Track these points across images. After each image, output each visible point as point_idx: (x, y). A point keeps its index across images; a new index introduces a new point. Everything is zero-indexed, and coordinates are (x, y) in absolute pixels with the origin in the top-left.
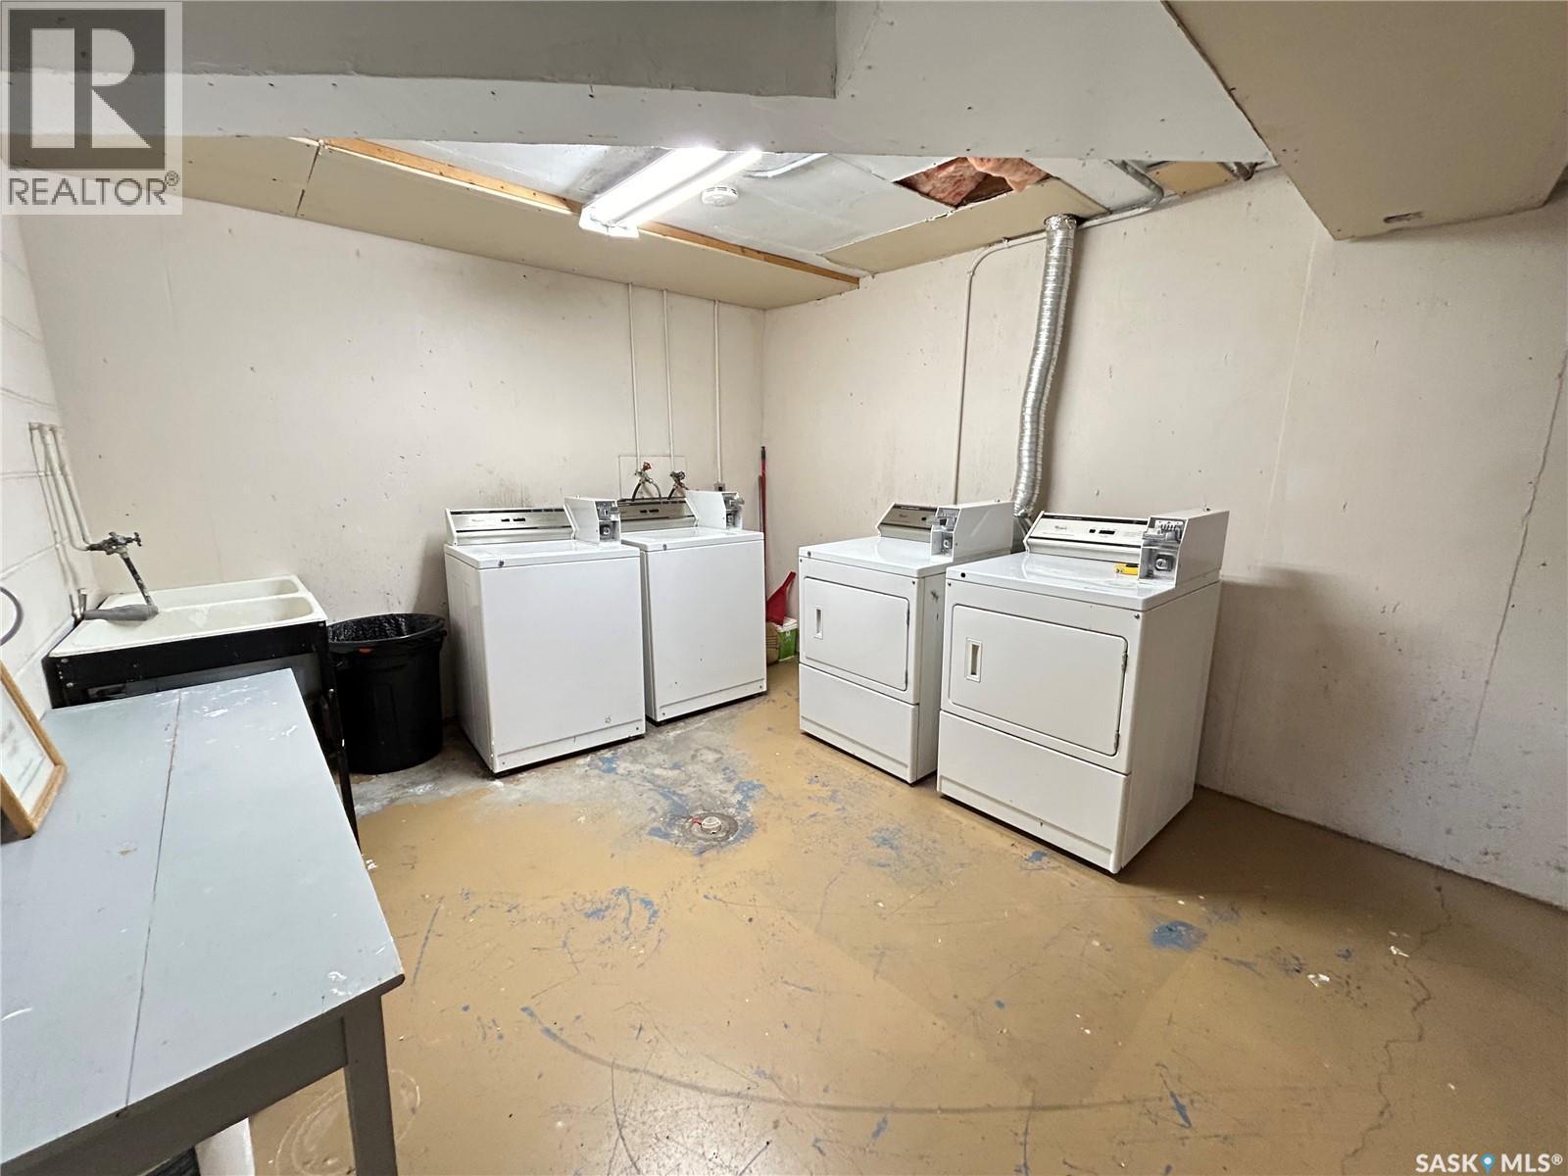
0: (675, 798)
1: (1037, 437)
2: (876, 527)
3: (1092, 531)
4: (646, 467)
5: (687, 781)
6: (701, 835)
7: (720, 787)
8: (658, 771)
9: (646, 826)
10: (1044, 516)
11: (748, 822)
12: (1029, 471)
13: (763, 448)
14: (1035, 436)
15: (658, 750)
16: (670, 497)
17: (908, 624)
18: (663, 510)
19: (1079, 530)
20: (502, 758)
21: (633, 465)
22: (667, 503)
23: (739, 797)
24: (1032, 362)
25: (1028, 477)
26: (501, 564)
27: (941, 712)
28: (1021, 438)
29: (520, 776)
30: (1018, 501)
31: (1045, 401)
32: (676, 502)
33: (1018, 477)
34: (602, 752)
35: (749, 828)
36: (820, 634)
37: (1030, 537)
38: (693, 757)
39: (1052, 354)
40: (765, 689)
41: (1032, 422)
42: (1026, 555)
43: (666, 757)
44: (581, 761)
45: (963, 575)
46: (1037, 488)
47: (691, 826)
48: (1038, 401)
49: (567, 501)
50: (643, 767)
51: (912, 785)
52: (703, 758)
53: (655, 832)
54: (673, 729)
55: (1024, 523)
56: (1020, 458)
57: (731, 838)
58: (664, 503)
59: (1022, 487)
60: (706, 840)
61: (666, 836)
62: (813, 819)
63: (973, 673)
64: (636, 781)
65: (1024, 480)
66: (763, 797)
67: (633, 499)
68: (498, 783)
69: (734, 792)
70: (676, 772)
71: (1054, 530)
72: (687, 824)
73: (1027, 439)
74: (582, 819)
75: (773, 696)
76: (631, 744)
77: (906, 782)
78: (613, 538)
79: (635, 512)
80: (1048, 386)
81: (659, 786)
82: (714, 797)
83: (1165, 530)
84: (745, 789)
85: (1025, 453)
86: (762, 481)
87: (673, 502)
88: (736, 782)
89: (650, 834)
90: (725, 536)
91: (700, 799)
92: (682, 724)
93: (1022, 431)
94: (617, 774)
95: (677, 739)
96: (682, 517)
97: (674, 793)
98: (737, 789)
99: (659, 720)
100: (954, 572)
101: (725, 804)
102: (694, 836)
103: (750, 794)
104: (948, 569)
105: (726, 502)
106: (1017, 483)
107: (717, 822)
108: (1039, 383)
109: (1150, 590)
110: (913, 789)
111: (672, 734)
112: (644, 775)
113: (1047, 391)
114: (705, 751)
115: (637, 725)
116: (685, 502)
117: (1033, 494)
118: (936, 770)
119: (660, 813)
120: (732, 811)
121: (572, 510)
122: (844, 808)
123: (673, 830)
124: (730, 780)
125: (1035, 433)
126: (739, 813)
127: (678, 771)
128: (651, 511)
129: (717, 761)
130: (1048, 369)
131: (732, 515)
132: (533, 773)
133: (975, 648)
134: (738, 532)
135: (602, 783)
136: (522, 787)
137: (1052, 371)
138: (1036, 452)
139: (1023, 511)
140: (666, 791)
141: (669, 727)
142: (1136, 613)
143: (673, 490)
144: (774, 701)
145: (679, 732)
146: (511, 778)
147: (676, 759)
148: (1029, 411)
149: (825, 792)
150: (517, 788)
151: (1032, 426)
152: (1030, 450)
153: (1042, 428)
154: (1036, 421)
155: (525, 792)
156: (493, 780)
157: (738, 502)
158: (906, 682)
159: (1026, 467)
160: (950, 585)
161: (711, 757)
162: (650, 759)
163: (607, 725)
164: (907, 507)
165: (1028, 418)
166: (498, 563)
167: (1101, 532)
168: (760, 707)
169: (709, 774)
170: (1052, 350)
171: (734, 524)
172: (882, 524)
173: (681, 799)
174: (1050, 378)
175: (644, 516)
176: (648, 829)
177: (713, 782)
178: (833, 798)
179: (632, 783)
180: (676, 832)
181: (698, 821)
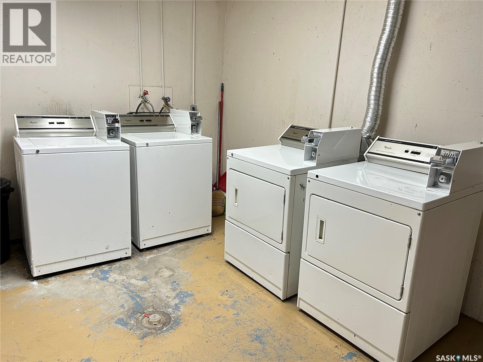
0: (138, 300)
1: (381, 87)
2: (279, 139)
3: (407, 151)
4: (146, 93)
5: (148, 289)
6: (147, 325)
7: (167, 294)
8: (133, 281)
9: (115, 317)
10: (379, 140)
11: (177, 319)
12: (374, 109)
13: (223, 84)
14: (379, 87)
15: (137, 267)
16: (161, 112)
17: (284, 203)
18: (154, 120)
19: (398, 150)
20: (39, 268)
21: (138, 91)
22: (158, 116)
23: (177, 301)
24: (381, 38)
25: (373, 113)
26: (38, 151)
27: (301, 259)
28: (371, 88)
29: (49, 279)
30: (366, 128)
31: (387, 65)
32: (163, 116)
33: (367, 113)
34: (103, 266)
35: (177, 322)
36: (236, 204)
37: (369, 152)
38: (157, 273)
39: (393, 33)
40: (210, 232)
41: (378, 78)
42: (365, 164)
43: (140, 272)
44: (89, 271)
45: (317, 176)
46: (379, 120)
47: (142, 319)
48: (382, 64)
49: (93, 113)
50: (125, 277)
51: (283, 301)
52: (162, 274)
53: (120, 321)
54: (150, 254)
55: (366, 142)
56: (369, 100)
57: (165, 329)
58: (156, 116)
59: (369, 119)
60: (150, 329)
61: (125, 324)
62: (217, 319)
63: (320, 238)
64: (118, 287)
65: (370, 114)
66: (191, 302)
67: (137, 112)
68: (35, 283)
69: (175, 298)
70: (144, 282)
71: (384, 149)
72: (141, 317)
73: (374, 89)
74: (78, 310)
75: (215, 236)
76: (122, 262)
77: (280, 299)
78: (116, 137)
79: (136, 121)
80: (390, 55)
81: (131, 291)
82: (161, 300)
83: (445, 157)
84: (182, 296)
85: (372, 97)
86: (221, 104)
87: (161, 116)
88: (178, 291)
89: (116, 323)
90: (190, 139)
91: (153, 301)
92: (156, 251)
93: (371, 83)
94: (108, 281)
95: (150, 261)
96: (166, 125)
97: (139, 296)
98: (177, 295)
99: (141, 248)
100: (312, 173)
101: (167, 306)
102: (142, 325)
103: (184, 300)
104: (309, 172)
105: (191, 118)
106: (366, 116)
107: (158, 317)
108: (384, 53)
109: (433, 195)
110: (284, 303)
111: (148, 257)
112: (124, 282)
113: (389, 58)
114: (165, 270)
115: (126, 251)
116: (169, 116)
117: (375, 124)
118: (297, 294)
119: (126, 309)
120: (170, 310)
121: (96, 118)
122: (238, 314)
123: (131, 321)
124: (174, 290)
125: (379, 85)
126: (174, 312)
127: (145, 282)
128: (146, 121)
129: (170, 276)
130: (390, 44)
131: (195, 127)
132: (58, 278)
133: (322, 223)
134: (198, 137)
135: (97, 287)
136: (49, 286)
137: (393, 45)
138: (379, 97)
139: (368, 134)
140: (134, 294)
141: (148, 252)
142: (419, 212)
143: (163, 108)
144: (215, 239)
145: (152, 256)
146: (43, 281)
147: (146, 273)
148: (376, 70)
149: (229, 302)
150: (46, 287)
151: (377, 80)
152: (376, 96)
153: (384, 82)
154: (380, 77)
155: (50, 290)
156: (33, 281)
157: (200, 117)
158: (282, 239)
159: (372, 106)
160: (309, 181)
161: (167, 273)
162: (131, 273)
163: (107, 251)
164: (298, 128)
165: (375, 75)
166: (35, 151)
167: (412, 152)
168: (206, 243)
169: (163, 285)
170: (394, 31)
171: (197, 132)
172: (282, 137)
173: (141, 300)
174: (391, 50)
175: (142, 124)
176: (116, 319)
177: (165, 291)
178: (233, 306)
179: (115, 288)
180: (133, 322)
181: (147, 316)
